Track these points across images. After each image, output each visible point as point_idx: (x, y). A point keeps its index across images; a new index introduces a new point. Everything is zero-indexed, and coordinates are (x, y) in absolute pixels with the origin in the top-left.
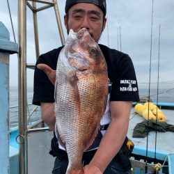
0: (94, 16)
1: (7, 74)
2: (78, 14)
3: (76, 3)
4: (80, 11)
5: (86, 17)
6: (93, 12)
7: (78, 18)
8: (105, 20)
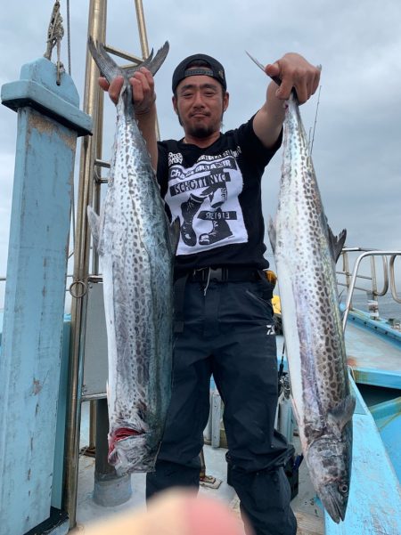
0: (209, 90)
1: (71, 167)
2: (189, 91)
3: (184, 78)
4: (190, 87)
5: (199, 94)
6: (207, 86)
7: (188, 96)
8: (225, 96)
